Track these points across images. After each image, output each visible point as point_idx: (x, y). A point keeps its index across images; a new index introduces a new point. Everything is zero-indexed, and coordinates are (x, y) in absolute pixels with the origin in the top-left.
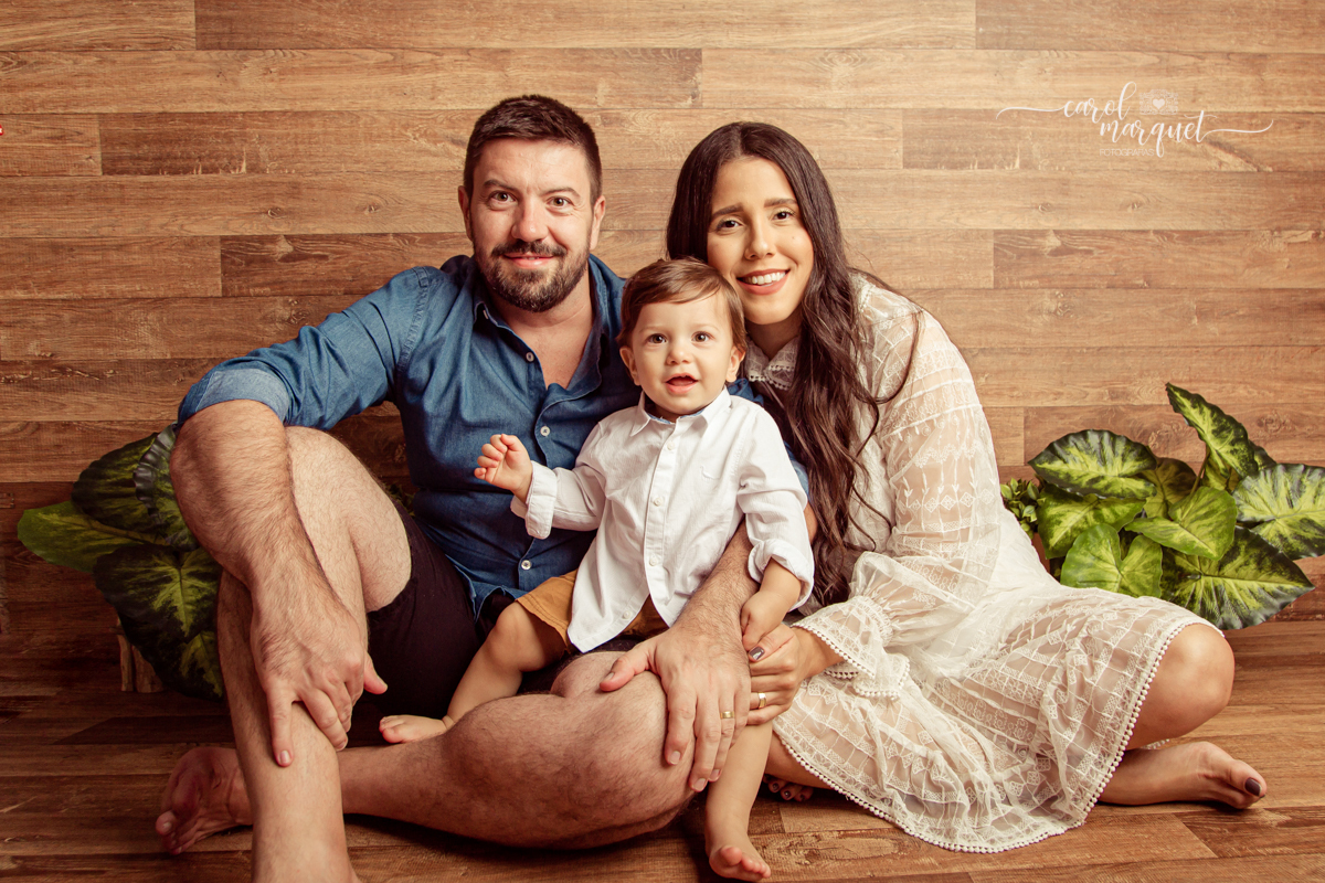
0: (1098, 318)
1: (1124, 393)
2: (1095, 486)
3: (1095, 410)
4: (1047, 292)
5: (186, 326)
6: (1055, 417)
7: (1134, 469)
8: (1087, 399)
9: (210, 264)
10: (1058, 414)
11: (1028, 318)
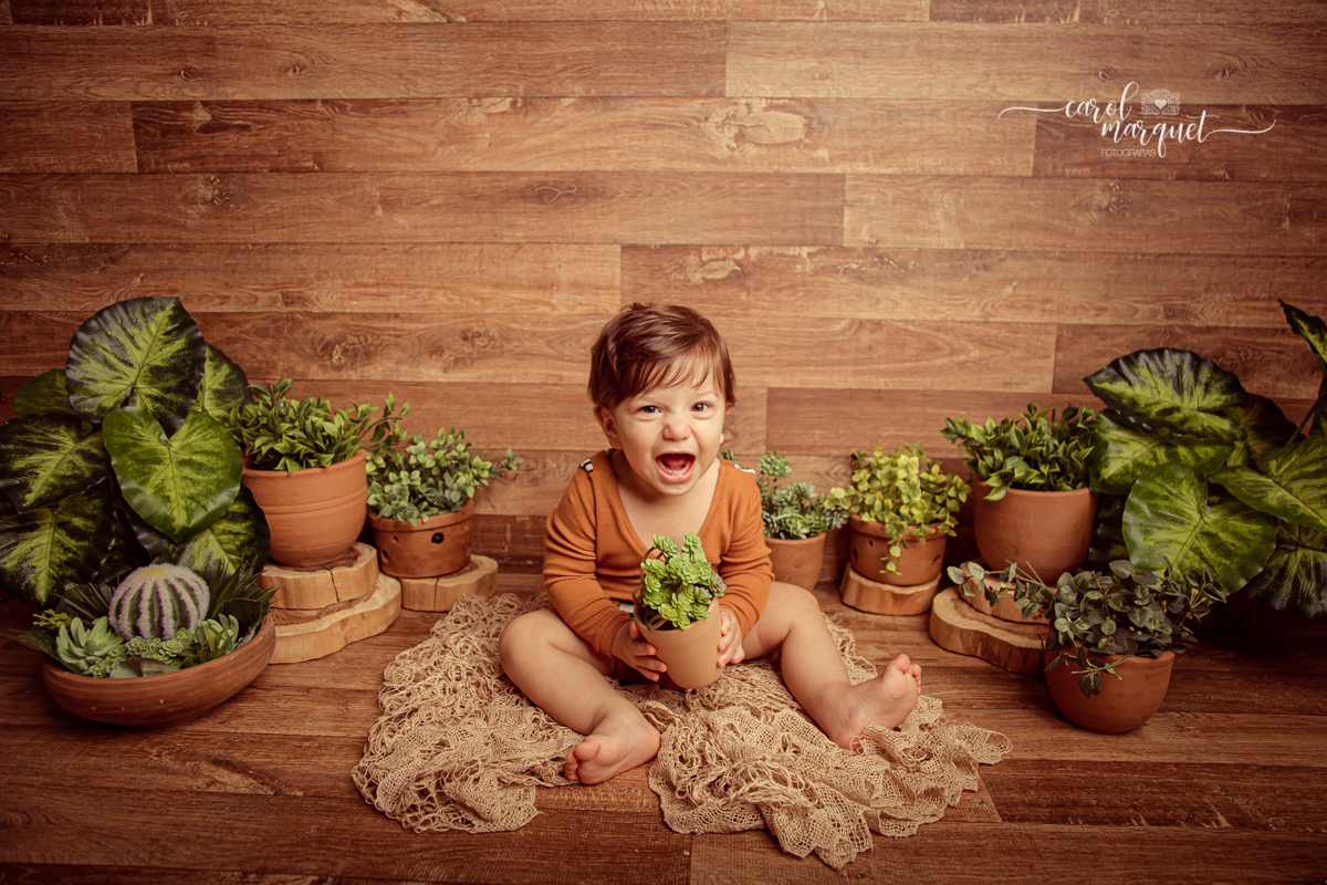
0: (1161, 217)
1: (1182, 311)
2: (1168, 419)
3: (1145, 331)
4: (1099, 183)
5: (103, 206)
6: (1094, 337)
7: (1218, 404)
8: (1136, 317)
9: (122, 134)
10: (1098, 334)
11: (1073, 214)
